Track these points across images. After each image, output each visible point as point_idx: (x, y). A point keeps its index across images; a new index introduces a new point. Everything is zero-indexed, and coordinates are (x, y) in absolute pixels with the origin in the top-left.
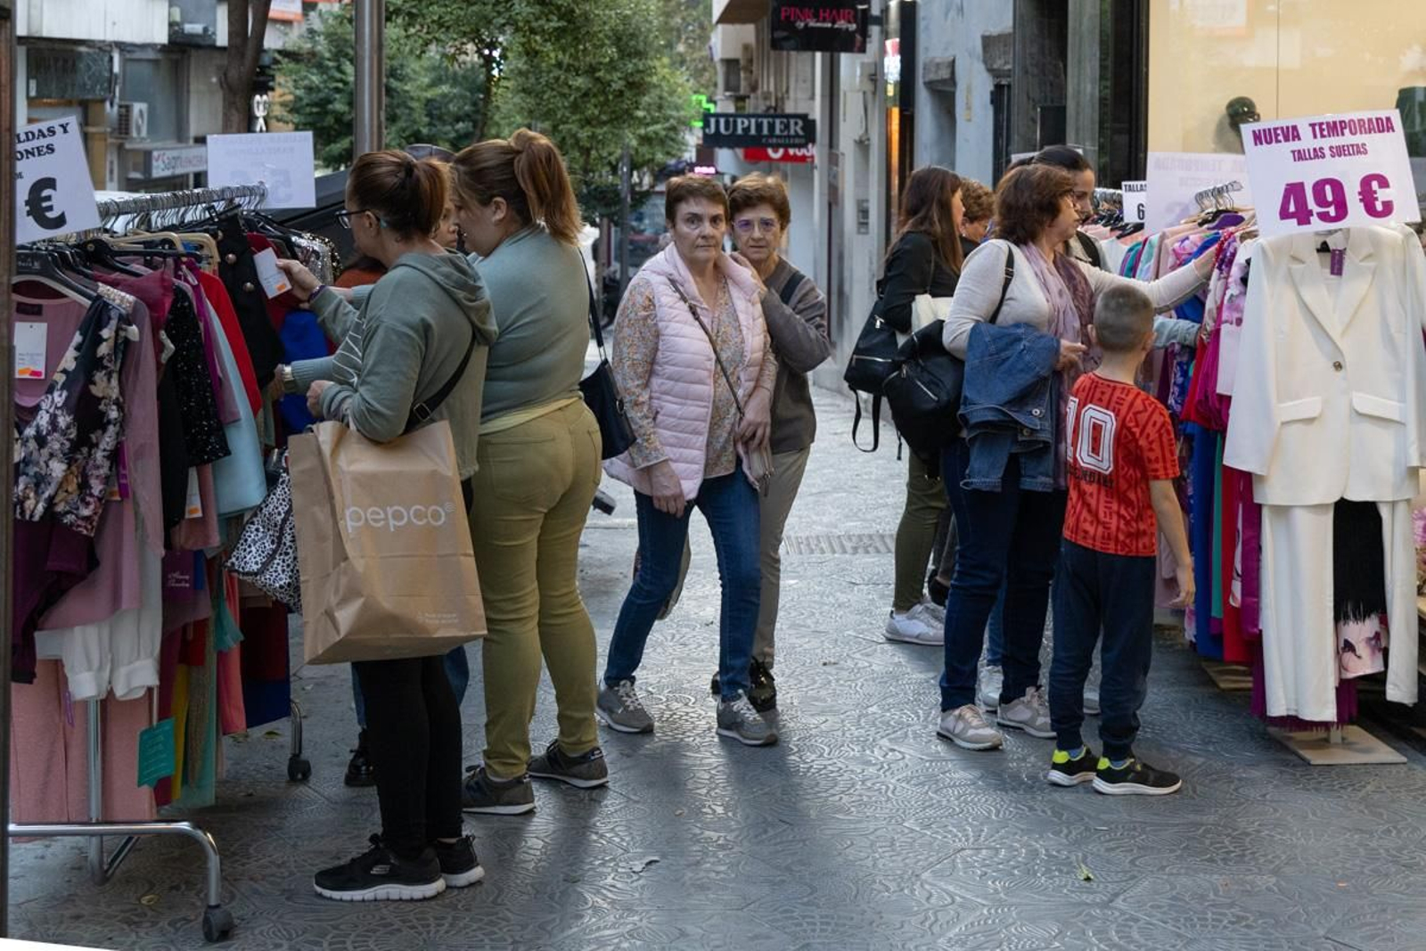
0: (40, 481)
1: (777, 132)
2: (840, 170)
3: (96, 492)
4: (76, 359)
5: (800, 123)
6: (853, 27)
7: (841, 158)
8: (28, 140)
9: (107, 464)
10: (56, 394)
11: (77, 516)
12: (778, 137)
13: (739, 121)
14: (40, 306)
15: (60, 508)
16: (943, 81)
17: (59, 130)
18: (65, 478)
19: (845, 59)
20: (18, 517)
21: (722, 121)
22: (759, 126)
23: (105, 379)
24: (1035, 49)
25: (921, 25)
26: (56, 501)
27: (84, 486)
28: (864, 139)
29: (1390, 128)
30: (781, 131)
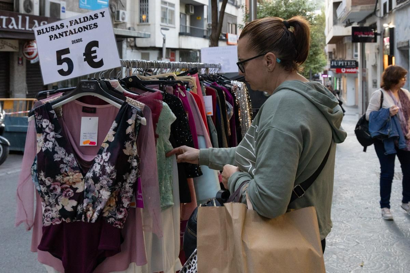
0: (95, 201)
3: (125, 205)
4: (114, 135)
5: (354, 62)
7: (367, 70)
8: (85, 21)
9: (131, 190)
10: (104, 154)
11: (115, 219)
14: (95, 109)
15: (106, 215)
16: (405, 47)
17: (100, 15)
18: (109, 200)
20: (83, 221)
21: (335, 63)
22: (344, 63)
23: (130, 145)
25: (396, 33)
26: (104, 211)
27: (119, 203)
28: (375, 65)
30: (350, 64)
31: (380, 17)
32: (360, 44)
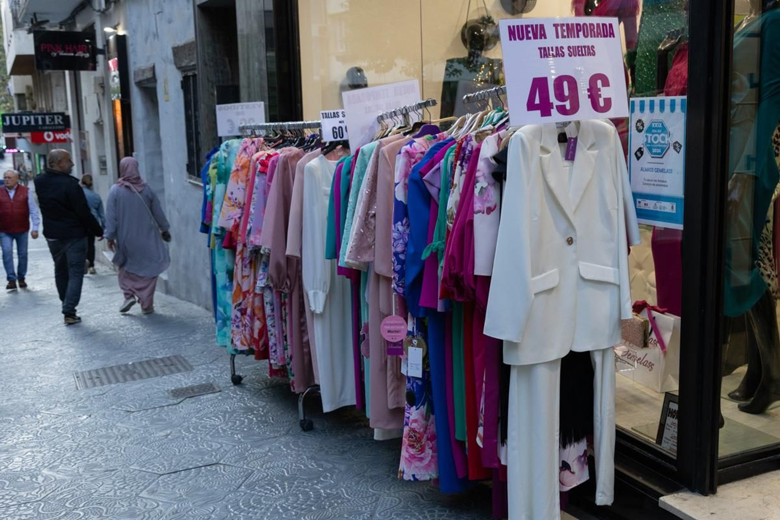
1: (48, 123)
2: (86, 141)
5: (61, 117)
6: (87, 55)
7: (86, 135)
12: (48, 125)
13: (24, 117)
16: (148, 80)
19: (84, 75)
21: (13, 118)
22: (36, 120)
24: (210, 51)
25: (130, 49)
28: (99, 121)
29: (612, 34)
30: (50, 122)
31: (99, 11)
32: (70, 74)
